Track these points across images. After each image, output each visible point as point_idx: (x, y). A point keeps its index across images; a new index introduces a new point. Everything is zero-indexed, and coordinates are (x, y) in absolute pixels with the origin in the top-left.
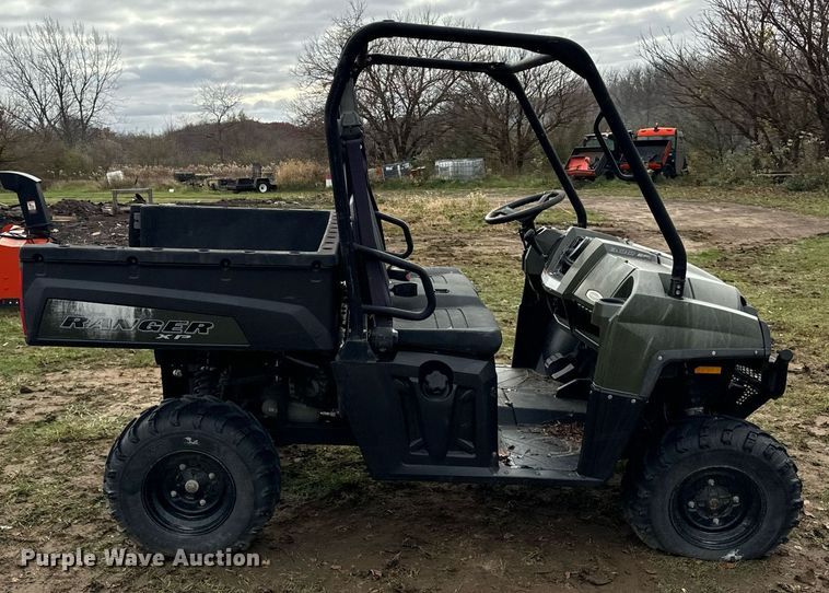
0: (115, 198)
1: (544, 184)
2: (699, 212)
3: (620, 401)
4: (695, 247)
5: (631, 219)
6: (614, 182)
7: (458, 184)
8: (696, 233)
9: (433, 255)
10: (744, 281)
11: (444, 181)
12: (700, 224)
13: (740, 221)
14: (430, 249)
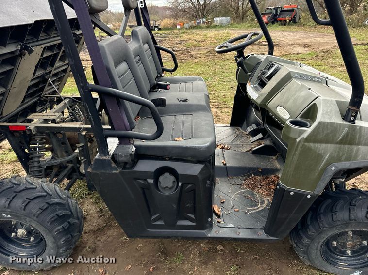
0: (100, 35)
1: (250, 26)
2: (305, 36)
3: (299, 196)
4: (306, 51)
5: (281, 39)
6: (274, 25)
7: (222, 26)
8: (305, 44)
9: (208, 55)
10: (327, 66)
11: (217, 26)
12: (306, 41)
13: (320, 39)
14: (207, 53)
